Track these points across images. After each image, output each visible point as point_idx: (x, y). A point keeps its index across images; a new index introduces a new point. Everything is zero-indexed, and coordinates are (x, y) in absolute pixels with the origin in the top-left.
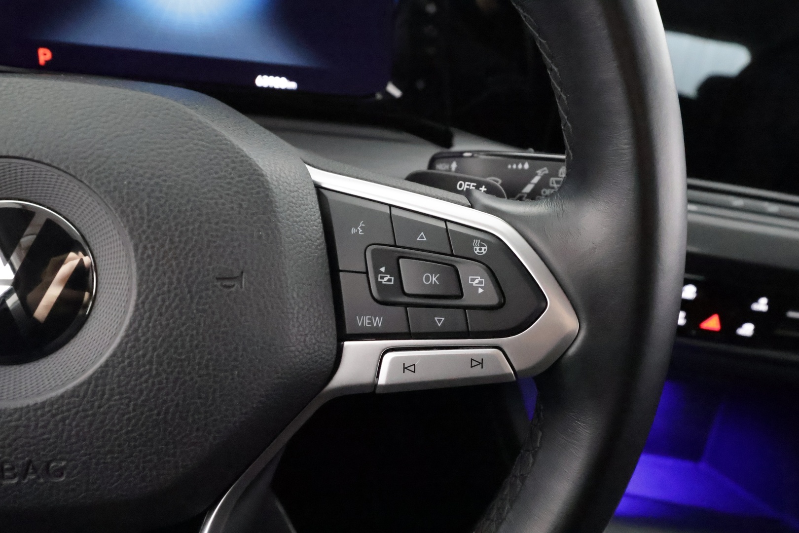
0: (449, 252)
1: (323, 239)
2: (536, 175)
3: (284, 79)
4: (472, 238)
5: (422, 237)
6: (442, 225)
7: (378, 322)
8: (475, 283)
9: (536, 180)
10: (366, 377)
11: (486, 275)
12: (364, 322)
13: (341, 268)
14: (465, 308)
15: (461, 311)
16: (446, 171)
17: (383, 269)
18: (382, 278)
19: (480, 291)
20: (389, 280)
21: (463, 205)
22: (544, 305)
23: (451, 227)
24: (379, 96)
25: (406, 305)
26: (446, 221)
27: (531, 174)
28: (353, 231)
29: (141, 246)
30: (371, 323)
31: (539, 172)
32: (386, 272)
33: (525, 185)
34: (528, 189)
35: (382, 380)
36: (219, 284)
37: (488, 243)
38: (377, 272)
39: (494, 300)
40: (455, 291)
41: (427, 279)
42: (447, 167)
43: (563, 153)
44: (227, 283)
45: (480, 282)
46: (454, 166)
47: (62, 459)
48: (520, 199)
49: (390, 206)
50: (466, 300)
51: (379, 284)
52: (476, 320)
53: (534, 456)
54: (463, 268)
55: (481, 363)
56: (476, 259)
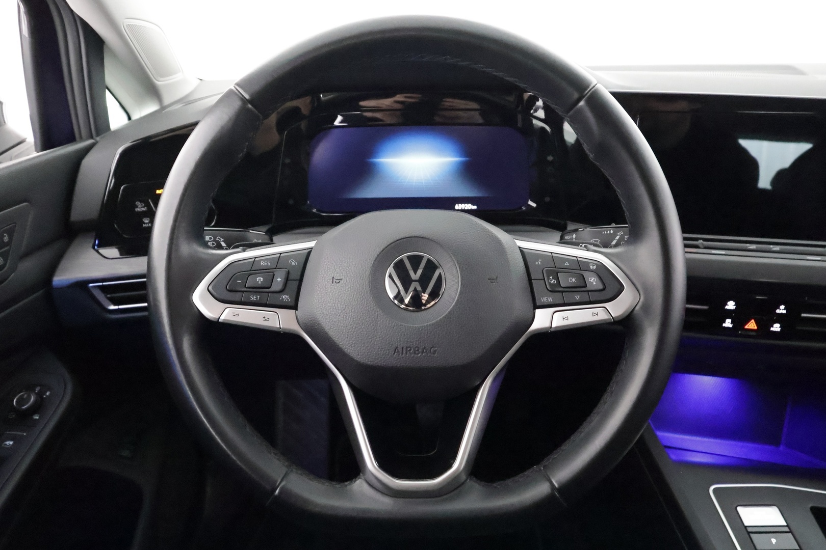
0: (579, 269)
1: (524, 267)
2: (618, 235)
3: (470, 205)
4: (589, 263)
5: (567, 264)
6: (576, 258)
7: (550, 300)
8: (591, 281)
9: (617, 238)
10: (547, 325)
11: (596, 277)
12: (545, 300)
13: (532, 278)
14: (588, 291)
15: (586, 293)
16: (570, 239)
17: (551, 277)
18: (551, 281)
19: (594, 283)
20: (554, 282)
21: (583, 250)
22: (623, 288)
23: (579, 259)
24: (524, 208)
25: (562, 292)
26: (577, 257)
27: (615, 235)
28: (537, 263)
29: (461, 267)
30: (548, 300)
31: (619, 234)
32: (553, 279)
33: (612, 241)
34: (614, 243)
35: (554, 326)
36: (489, 281)
37: (596, 264)
38: (549, 279)
39: (600, 287)
40: (583, 284)
41: (571, 280)
42: (570, 237)
43: (627, 224)
44: (492, 281)
45: (594, 280)
46: (574, 236)
47: (435, 347)
48: (611, 247)
49: (551, 253)
50: (589, 288)
51: (550, 284)
52: (593, 297)
53: (626, 361)
54: (586, 274)
55: (597, 314)
56: (592, 271)
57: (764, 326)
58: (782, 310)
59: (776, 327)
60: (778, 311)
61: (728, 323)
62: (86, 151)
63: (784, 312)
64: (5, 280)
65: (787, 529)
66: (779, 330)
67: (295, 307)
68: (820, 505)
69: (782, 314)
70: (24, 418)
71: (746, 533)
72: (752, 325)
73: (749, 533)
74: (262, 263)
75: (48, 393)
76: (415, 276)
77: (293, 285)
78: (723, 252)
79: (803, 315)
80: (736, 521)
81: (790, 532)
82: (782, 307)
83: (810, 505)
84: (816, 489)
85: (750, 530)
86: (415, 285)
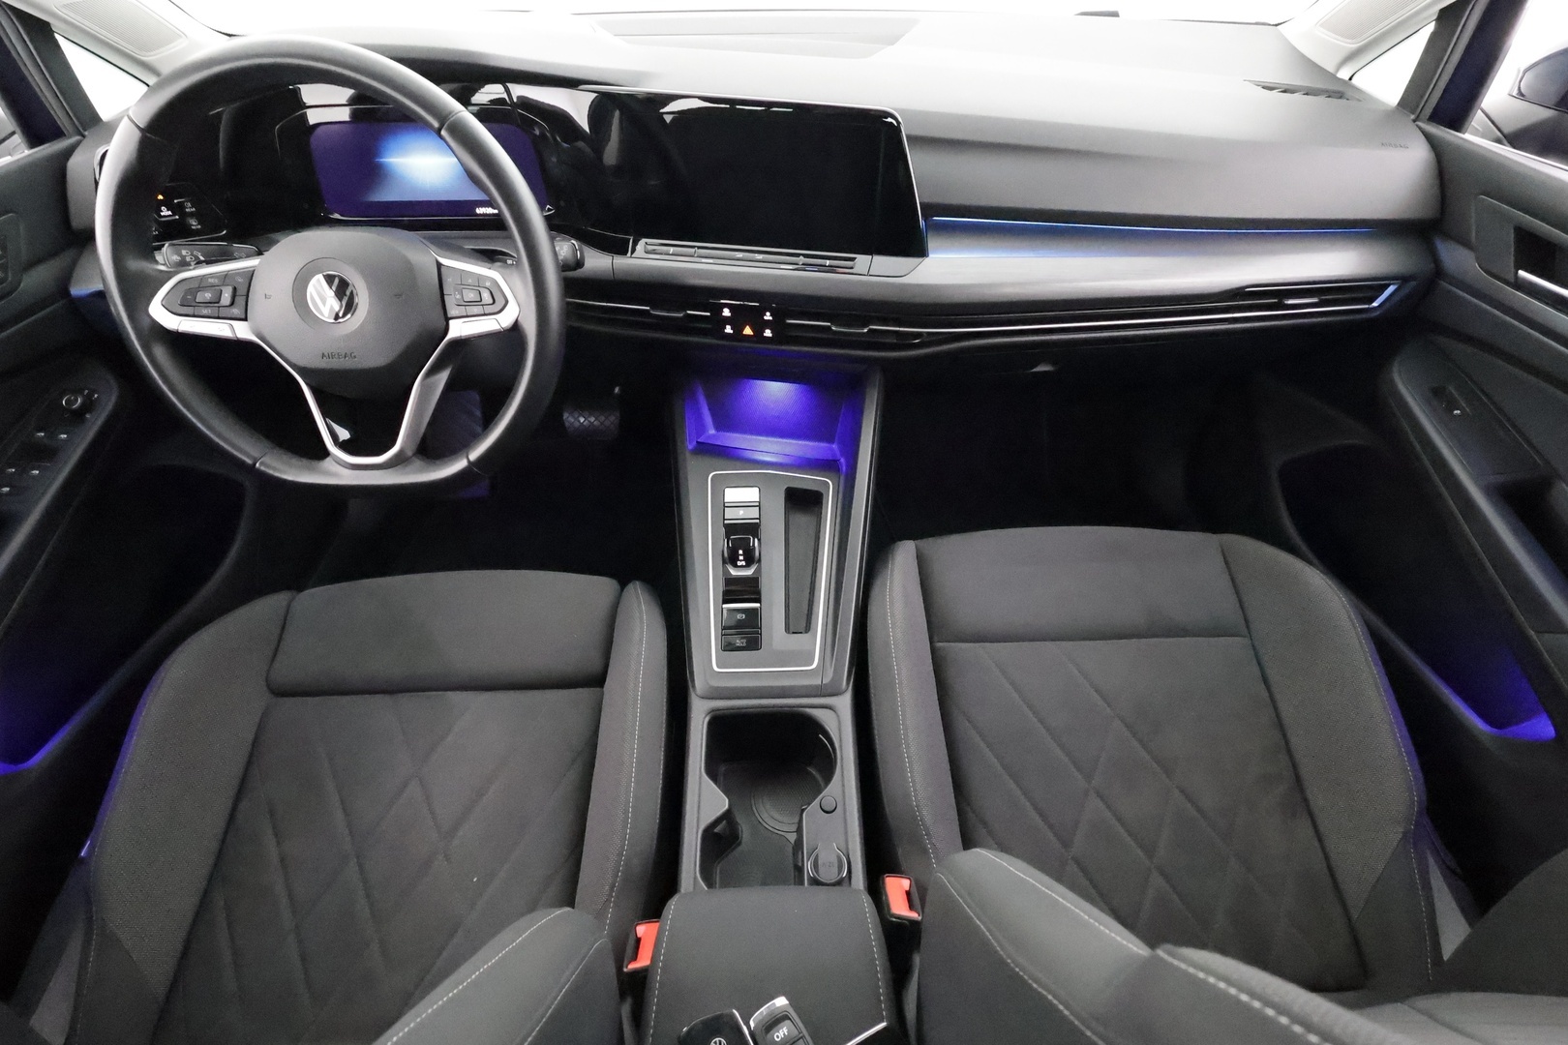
0: (478, 285)
1: (438, 283)
7: (464, 312)
8: (485, 296)
12: (458, 312)
14: (482, 305)
15: (481, 307)
25: (465, 306)
30: (461, 313)
40: (479, 300)
41: (470, 295)
50: (483, 302)
56: (486, 287)
57: (758, 332)
58: (768, 317)
60: (765, 318)
61: (728, 330)
62: (68, 153)
63: (771, 318)
64: (15, 290)
65: (761, 504)
66: (770, 335)
67: (245, 319)
68: (794, 486)
69: (769, 320)
70: (78, 416)
71: (723, 506)
72: (748, 331)
73: (725, 507)
74: (210, 280)
75: (96, 396)
77: (240, 301)
78: (711, 261)
79: (786, 321)
80: (718, 498)
81: (763, 506)
82: (768, 314)
83: (788, 486)
85: (727, 502)
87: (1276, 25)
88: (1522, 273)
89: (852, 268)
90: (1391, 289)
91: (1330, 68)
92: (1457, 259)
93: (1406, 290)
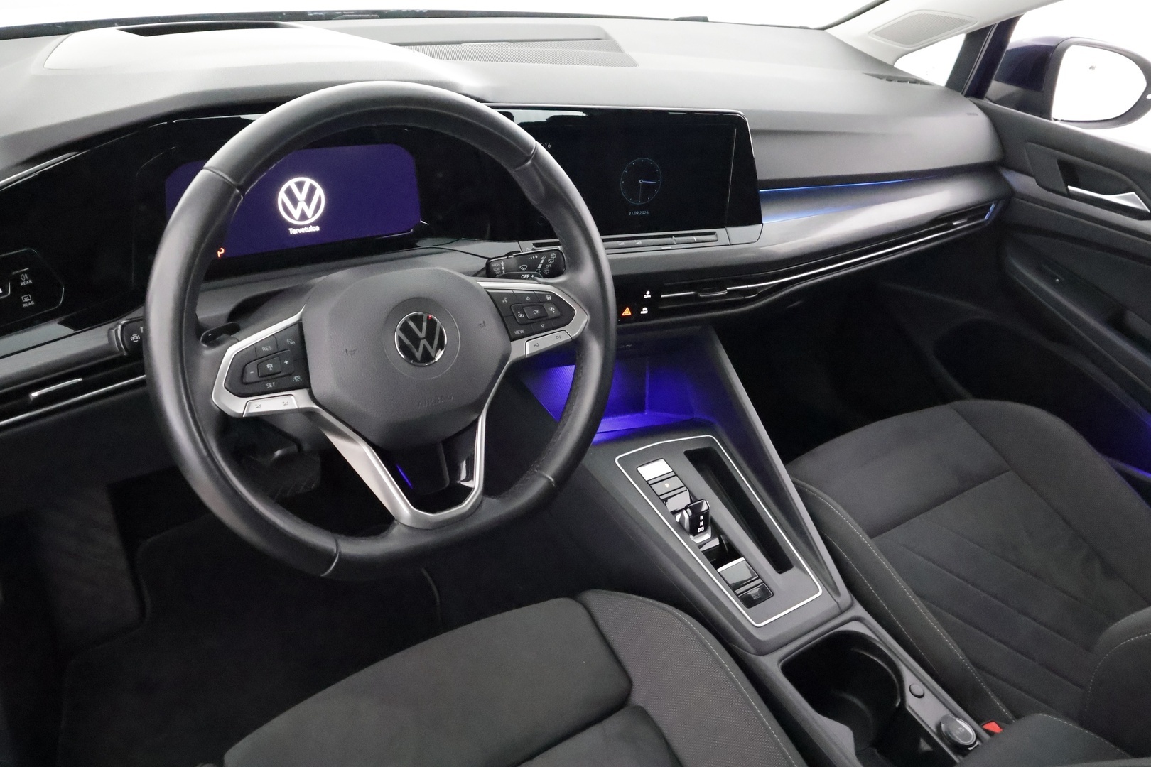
0: (539, 301)
2: (542, 259)
5: (528, 298)
6: (533, 293)
7: (521, 331)
8: (551, 310)
9: (542, 262)
10: (522, 354)
11: (553, 306)
12: (517, 332)
13: (503, 315)
15: (549, 320)
16: (499, 266)
17: (519, 312)
18: (519, 315)
19: (553, 312)
20: (522, 316)
22: (574, 311)
23: (536, 293)
25: (530, 323)
28: (503, 301)
30: (519, 332)
37: (551, 295)
39: (557, 313)
40: (545, 314)
41: (535, 312)
42: (499, 264)
45: (553, 309)
46: (502, 263)
50: (550, 316)
51: (519, 318)
52: (554, 322)
54: (545, 305)
55: (560, 337)
56: (548, 301)
57: (636, 311)
58: (648, 295)
59: (645, 311)
60: (645, 297)
63: (650, 296)
65: (673, 474)
66: (646, 312)
67: (307, 386)
68: (689, 449)
69: (648, 298)
71: (648, 485)
72: (627, 312)
73: (650, 484)
74: (264, 349)
76: (422, 335)
77: (300, 365)
79: (662, 296)
80: (639, 477)
81: (676, 475)
82: (648, 293)
83: (684, 451)
84: (684, 437)
85: (650, 482)
86: (423, 343)
87: (824, 29)
88: (1070, 188)
89: (716, 241)
90: (993, 205)
91: (889, 62)
92: (1023, 183)
93: (1000, 205)
